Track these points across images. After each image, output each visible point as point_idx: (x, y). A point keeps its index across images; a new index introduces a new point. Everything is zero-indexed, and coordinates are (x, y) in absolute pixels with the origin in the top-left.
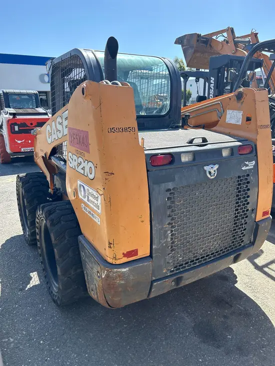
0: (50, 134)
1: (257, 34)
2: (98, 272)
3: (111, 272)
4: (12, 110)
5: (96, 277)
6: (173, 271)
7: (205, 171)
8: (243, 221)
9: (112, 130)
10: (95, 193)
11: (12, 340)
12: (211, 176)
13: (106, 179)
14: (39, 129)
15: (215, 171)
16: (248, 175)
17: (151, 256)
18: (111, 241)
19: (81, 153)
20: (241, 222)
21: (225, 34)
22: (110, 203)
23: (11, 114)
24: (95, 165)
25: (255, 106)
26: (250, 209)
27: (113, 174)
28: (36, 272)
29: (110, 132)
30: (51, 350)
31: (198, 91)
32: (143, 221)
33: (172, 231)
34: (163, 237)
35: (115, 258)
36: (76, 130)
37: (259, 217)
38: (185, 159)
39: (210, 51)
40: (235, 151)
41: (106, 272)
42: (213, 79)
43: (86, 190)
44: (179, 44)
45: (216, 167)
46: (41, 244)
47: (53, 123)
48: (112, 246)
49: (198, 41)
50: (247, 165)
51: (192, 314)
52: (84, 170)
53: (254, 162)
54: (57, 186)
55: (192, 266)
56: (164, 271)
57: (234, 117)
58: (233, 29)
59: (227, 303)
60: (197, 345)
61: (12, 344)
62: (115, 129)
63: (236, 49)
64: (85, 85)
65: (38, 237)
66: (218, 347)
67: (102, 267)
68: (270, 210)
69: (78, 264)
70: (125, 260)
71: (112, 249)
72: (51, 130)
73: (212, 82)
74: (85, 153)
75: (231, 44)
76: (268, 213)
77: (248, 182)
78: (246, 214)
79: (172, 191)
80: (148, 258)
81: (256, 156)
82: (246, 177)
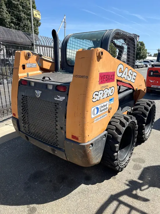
4: (157, 63)
6: (25, 132)
12: (37, 96)
16: (58, 104)
33: (23, 113)
50: (59, 98)
53: (64, 98)
56: (23, 129)
62: (15, 68)
76: (77, 139)
77: (57, 108)
78: (56, 127)
79: (23, 96)
80: (17, 120)
81: (68, 94)
82: (56, 104)
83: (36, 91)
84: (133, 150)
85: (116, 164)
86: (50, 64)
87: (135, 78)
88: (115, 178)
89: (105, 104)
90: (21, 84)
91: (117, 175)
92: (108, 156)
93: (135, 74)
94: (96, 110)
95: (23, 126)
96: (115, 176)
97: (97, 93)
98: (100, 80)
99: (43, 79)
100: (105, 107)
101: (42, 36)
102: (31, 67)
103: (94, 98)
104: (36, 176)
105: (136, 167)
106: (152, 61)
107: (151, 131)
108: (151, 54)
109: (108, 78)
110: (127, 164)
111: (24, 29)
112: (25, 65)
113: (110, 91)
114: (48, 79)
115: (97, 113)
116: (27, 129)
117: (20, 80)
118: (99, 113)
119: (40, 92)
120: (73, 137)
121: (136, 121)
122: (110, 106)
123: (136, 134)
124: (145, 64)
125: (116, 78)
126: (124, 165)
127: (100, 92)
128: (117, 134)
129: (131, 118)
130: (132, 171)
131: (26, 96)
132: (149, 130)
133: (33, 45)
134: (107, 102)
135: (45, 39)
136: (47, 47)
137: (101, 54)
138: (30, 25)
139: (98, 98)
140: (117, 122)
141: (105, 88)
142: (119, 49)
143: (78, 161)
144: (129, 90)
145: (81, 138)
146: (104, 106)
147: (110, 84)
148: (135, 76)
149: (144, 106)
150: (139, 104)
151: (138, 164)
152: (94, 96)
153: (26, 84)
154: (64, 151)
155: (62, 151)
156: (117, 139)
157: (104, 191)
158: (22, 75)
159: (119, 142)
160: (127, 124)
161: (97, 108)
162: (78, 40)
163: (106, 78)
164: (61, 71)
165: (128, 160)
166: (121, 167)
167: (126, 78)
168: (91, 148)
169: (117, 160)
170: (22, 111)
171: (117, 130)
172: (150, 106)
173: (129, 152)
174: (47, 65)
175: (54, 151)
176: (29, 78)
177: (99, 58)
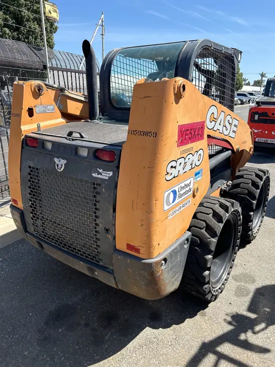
6: (37, 234)
9: (12, 115)
12: (58, 169)
15: (62, 165)
16: (99, 185)
26: (100, 225)
56: (32, 229)
70: (14, 204)
76: (138, 251)
77: (98, 193)
78: (96, 228)
79: (31, 169)
80: (21, 211)
81: (118, 167)
82: (95, 186)
83: (56, 160)
84: (233, 261)
85: (207, 291)
86: (80, 105)
87: (235, 129)
88: (204, 315)
89: (187, 182)
90: (27, 144)
91: (208, 308)
92: (193, 277)
93: (236, 122)
94: (172, 195)
95: (33, 224)
96: (205, 310)
97: (173, 164)
98: (179, 139)
99: (68, 135)
100: (188, 188)
101: (61, 51)
102: (44, 112)
103: (168, 173)
104: (60, 316)
105: (240, 292)
106: (251, 94)
107: (261, 222)
108: (249, 82)
109: (193, 134)
110: (224, 287)
111: (27, 38)
112: (32, 109)
113: (196, 157)
114: (78, 135)
115: (174, 201)
116: (40, 229)
117: (23, 137)
118: (177, 201)
119: (63, 162)
120: (130, 247)
121: (240, 210)
122: (196, 186)
123: (239, 232)
124: (239, 99)
125: (206, 132)
126: (220, 289)
127: (179, 161)
128: (210, 237)
129: (233, 204)
130: (233, 299)
131: (37, 169)
132: (258, 221)
133: (45, 67)
134: (190, 179)
135: (68, 57)
136: (71, 71)
137: (182, 89)
138: (38, 29)
139: (175, 172)
140: (208, 214)
141: (189, 153)
142: (205, 77)
143: (139, 290)
144: (225, 151)
145: (144, 249)
146: (186, 186)
147: (196, 145)
148: (235, 126)
149: (251, 180)
150: (242, 177)
151: (244, 286)
152: (169, 170)
153: (36, 145)
154: (112, 272)
155: (109, 272)
156: (209, 247)
157: (186, 341)
158: (28, 128)
159: (212, 251)
160: (226, 216)
161: (174, 192)
162: (131, 59)
163: (190, 133)
164: (100, 119)
165: (226, 280)
166: (214, 294)
167: (221, 131)
168: (163, 267)
169: (208, 283)
170: (29, 196)
171: (209, 229)
172: (261, 178)
173: (227, 264)
174: (75, 108)
175: (92, 271)
176: (40, 134)
177: (178, 97)
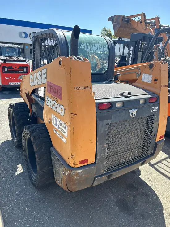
0: (32, 81)
1: (159, 18)
2: (63, 171)
3: (72, 172)
4: (3, 58)
5: (62, 174)
6: (107, 171)
7: (130, 113)
8: (149, 141)
9: (77, 88)
10: (64, 124)
11: (8, 207)
12: (133, 116)
13: (72, 117)
14: (24, 75)
15: (135, 113)
16: (154, 115)
17: (95, 163)
18: (73, 154)
19: (55, 99)
20: (148, 142)
21: (140, 17)
22: (73, 131)
23: (2, 60)
24: (65, 108)
25: (160, 74)
26: (153, 135)
27: (76, 115)
28: (21, 165)
29: (76, 89)
30: (32, 214)
31: (119, 50)
32: (92, 143)
33: (108, 148)
34: (103, 152)
35: (74, 164)
36: (52, 84)
37: (158, 139)
38: (118, 105)
39: (130, 27)
40: (147, 101)
41: (68, 172)
42: (132, 47)
43: (58, 121)
44: (111, 21)
45: (136, 110)
46: (25, 149)
47: (35, 74)
48: (73, 157)
49: (123, 20)
50: (154, 109)
51: (115, 194)
52: (57, 109)
53: (157, 107)
54: (34, 111)
55: (118, 168)
56: (102, 171)
57: (147, 78)
58: (145, 14)
59: (135, 188)
60: (118, 213)
61: (9, 210)
62: (79, 88)
63: (146, 27)
64: (61, 59)
65: (23, 144)
66: (130, 214)
67: (67, 169)
68: (164, 135)
69: (50, 164)
70: (81, 165)
71: (73, 159)
72: (33, 78)
73: (131, 49)
74: (59, 99)
75: (143, 24)
76: (163, 137)
77: (153, 119)
78: (151, 138)
79: (110, 125)
81: (159, 103)
82: (152, 116)
95: (105, 166)
154: (152, 155)
